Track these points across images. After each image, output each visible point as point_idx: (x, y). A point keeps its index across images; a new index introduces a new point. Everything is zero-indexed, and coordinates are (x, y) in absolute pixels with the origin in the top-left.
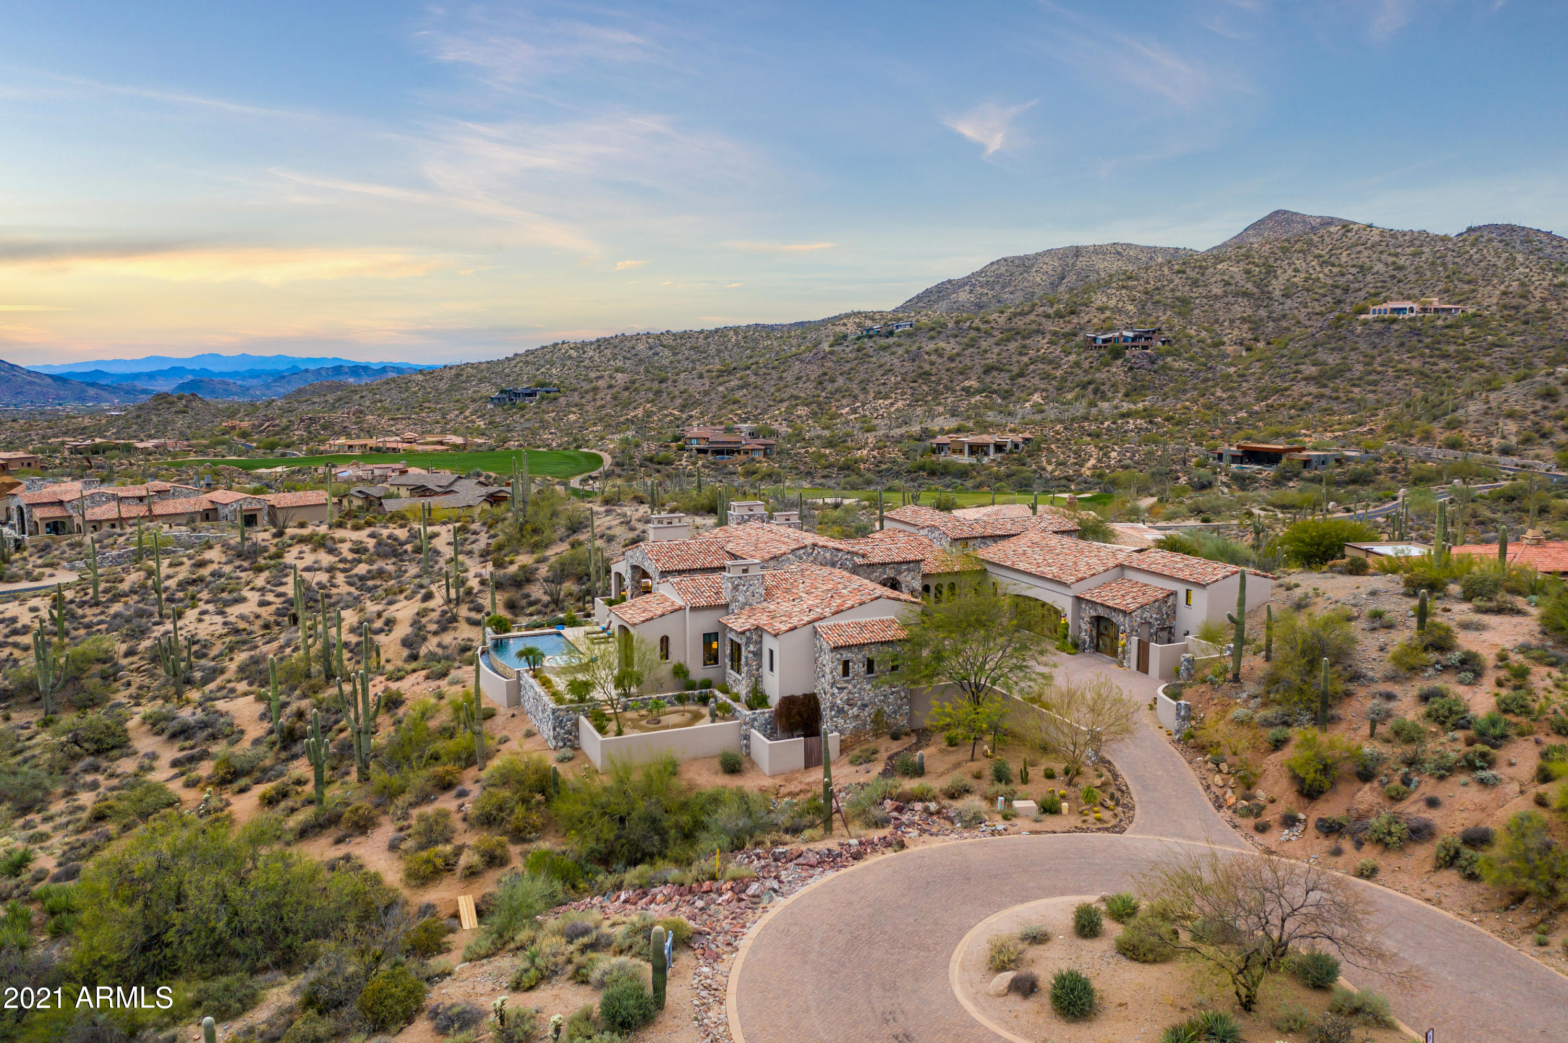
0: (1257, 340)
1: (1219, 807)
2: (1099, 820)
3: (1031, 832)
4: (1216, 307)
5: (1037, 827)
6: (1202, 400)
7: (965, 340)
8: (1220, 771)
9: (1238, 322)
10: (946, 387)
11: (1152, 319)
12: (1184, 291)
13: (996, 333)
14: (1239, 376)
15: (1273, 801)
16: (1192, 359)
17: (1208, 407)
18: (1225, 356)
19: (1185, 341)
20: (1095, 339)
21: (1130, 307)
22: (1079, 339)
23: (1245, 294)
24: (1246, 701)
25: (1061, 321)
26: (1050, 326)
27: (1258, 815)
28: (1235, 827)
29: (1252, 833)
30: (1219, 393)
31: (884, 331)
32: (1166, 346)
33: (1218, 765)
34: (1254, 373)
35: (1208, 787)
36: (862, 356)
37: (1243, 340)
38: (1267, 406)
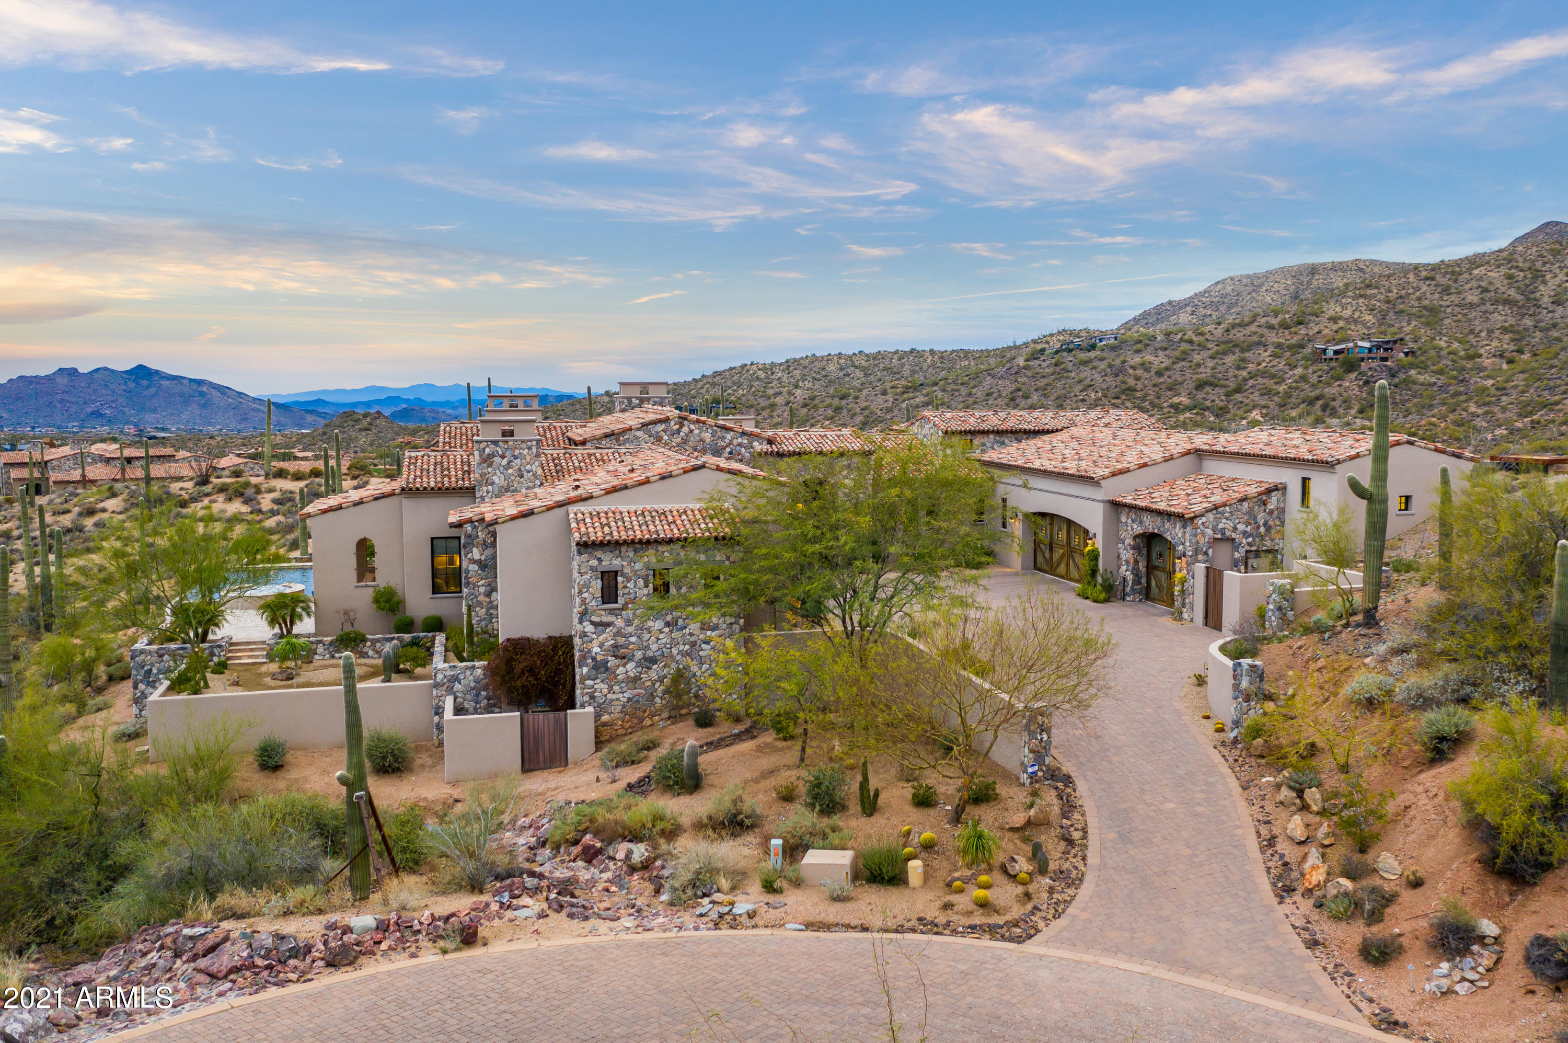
0: (1520, 351)
1: (1285, 890)
2: (983, 905)
3: (810, 926)
4: (1471, 316)
5: (832, 913)
6: (1451, 416)
7: (1177, 353)
8: (1305, 807)
9: (1497, 333)
10: (1152, 403)
11: (1395, 330)
12: (1433, 299)
13: (1210, 345)
14: (1497, 389)
15: (1417, 884)
16: (1441, 372)
17: (1459, 424)
18: (1481, 369)
19: (1432, 353)
20: (1324, 351)
21: (1368, 318)
22: (1307, 351)
23: (1507, 302)
24: (1383, 660)
25: (1287, 332)
26: (1272, 338)
27: (1375, 917)
28: (1312, 944)
29: (1353, 963)
30: (1473, 408)
31: (1085, 344)
32: (1410, 358)
33: (1300, 793)
34: (1516, 387)
35: (1272, 841)
36: (1060, 369)
37: (1503, 352)
38: (1533, 422)
